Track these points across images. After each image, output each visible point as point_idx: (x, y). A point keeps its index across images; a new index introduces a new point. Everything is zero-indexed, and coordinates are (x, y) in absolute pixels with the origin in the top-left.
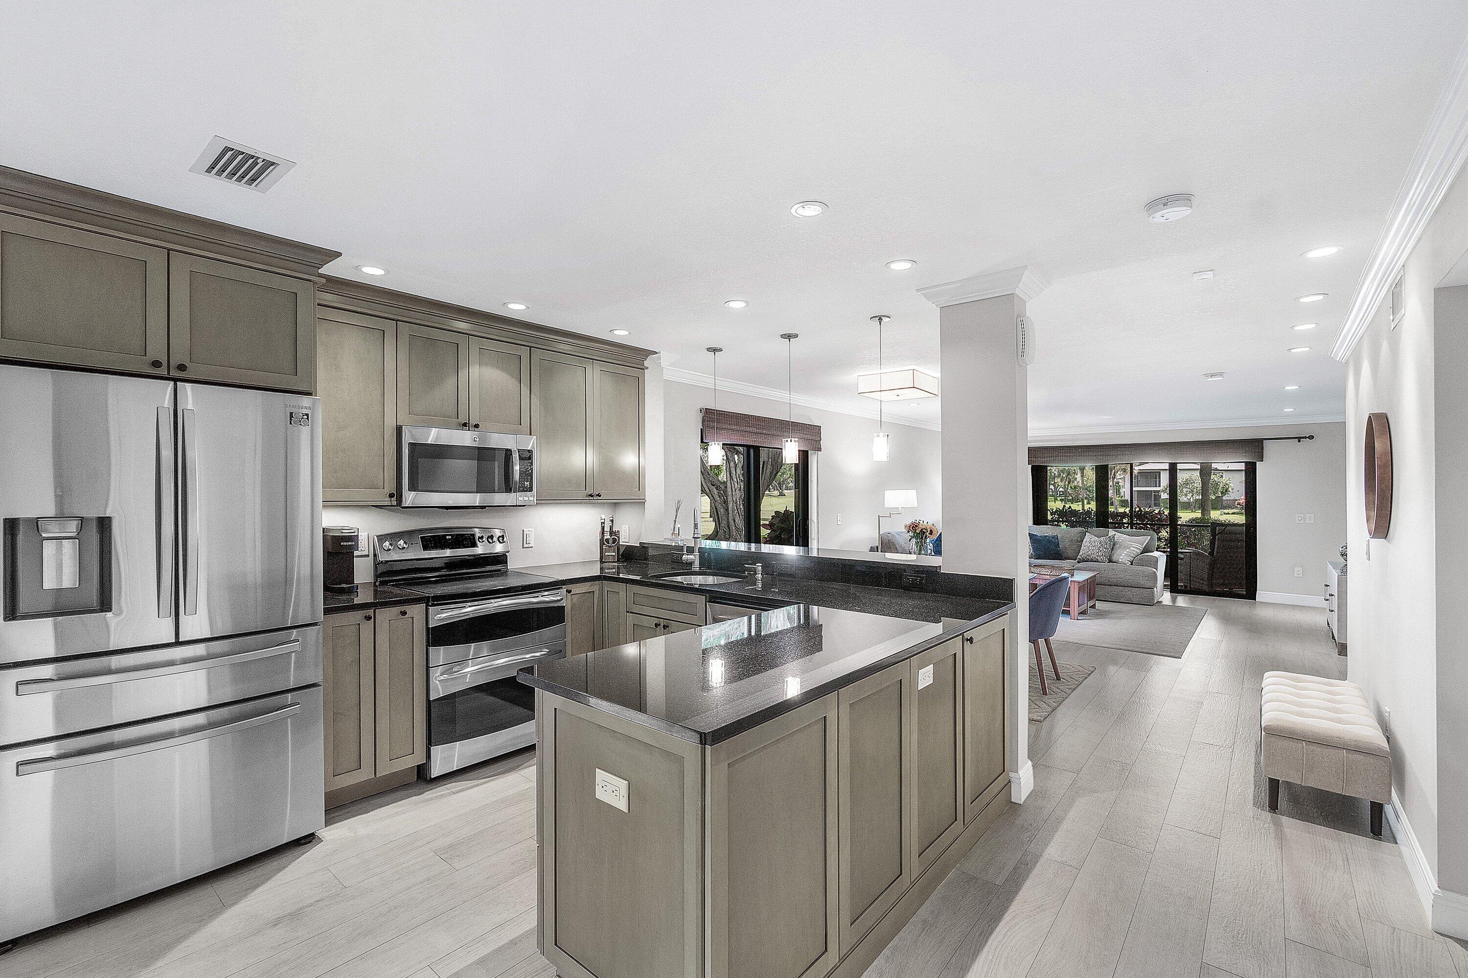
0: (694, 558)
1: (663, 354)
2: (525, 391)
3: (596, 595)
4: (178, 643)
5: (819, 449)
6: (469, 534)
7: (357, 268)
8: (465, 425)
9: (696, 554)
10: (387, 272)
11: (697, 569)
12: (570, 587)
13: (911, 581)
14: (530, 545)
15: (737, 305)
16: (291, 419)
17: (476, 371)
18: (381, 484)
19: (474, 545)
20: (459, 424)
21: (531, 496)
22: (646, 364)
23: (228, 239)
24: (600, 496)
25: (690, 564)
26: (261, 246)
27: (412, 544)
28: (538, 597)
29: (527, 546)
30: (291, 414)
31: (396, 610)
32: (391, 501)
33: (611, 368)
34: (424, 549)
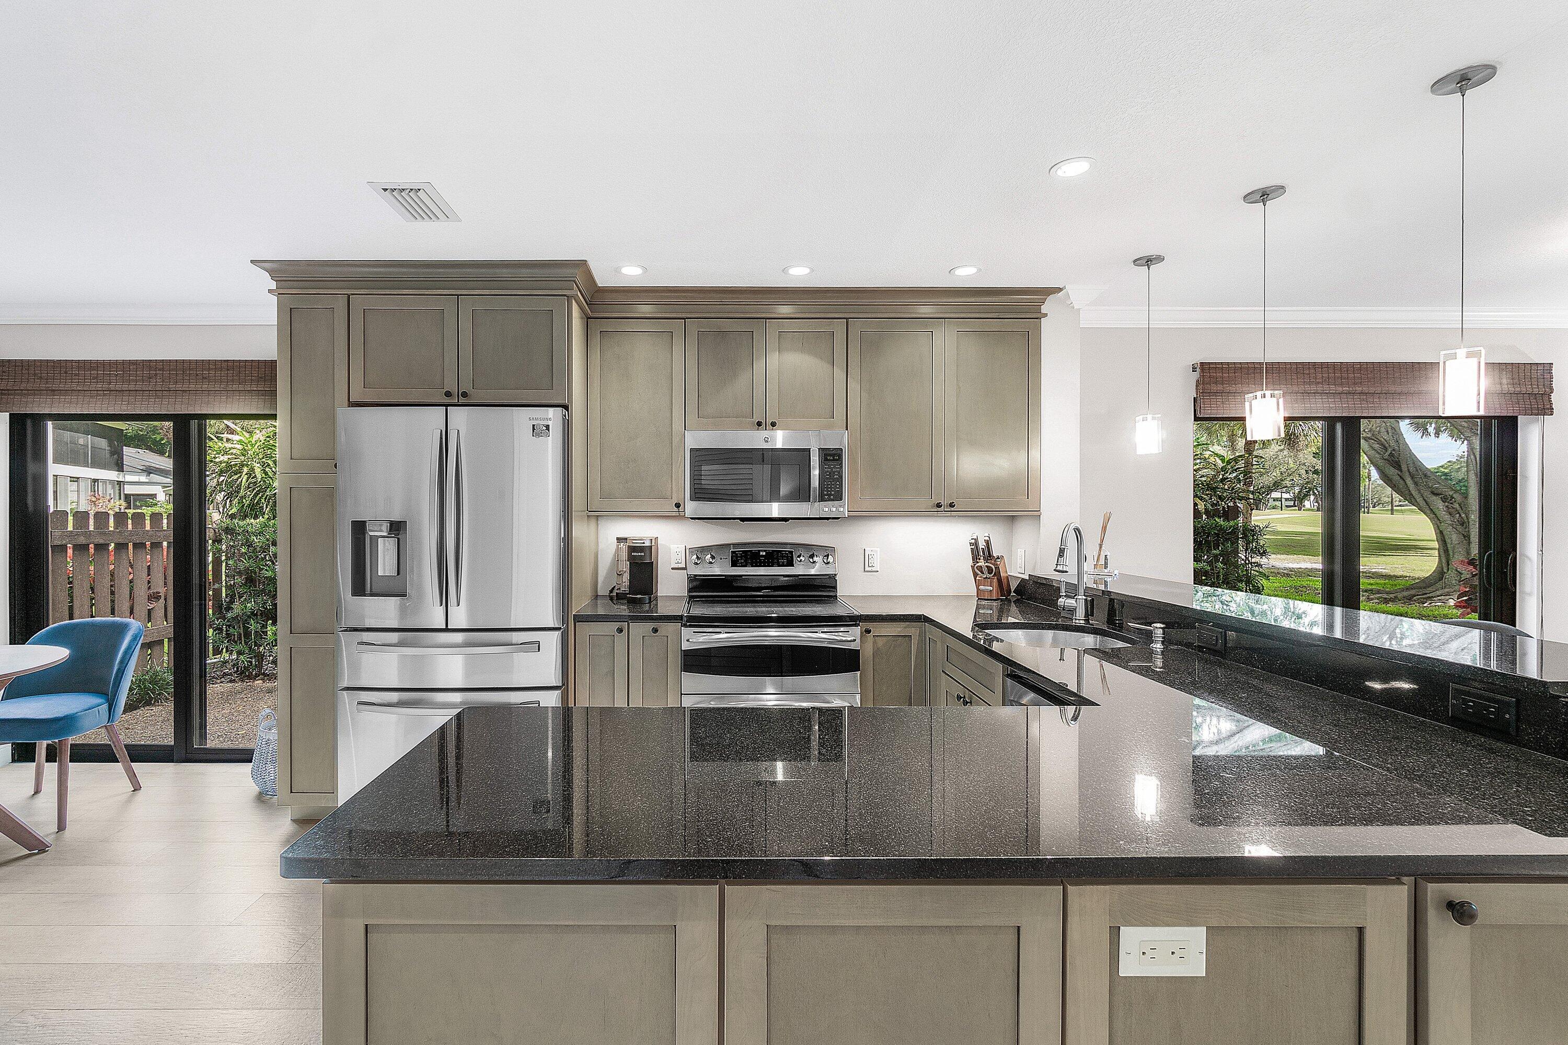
0: (1078, 604)
1: (1070, 289)
2: (839, 374)
3: (914, 642)
4: (447, 630)
5: (1547, 410)
6: (787, 551)
7: (617, 270)
8: (759, 424)
9: (1080, 597)
10: (645, 269)
11: (1081, 622)
12: (870, 625)
13: (1471, 707)
14: (874, 569)
15: (1073, 169)
16: (533, 431)
17: (774, 359)
18: (669, 493)
19: (790, 564)
20: (753, 423)
21: (840, 506)
22: (1044, 309)
23: (505, 272)
24: (954, 506)
25: (1072, 611)
26: (525, 272)
27: (721, 559)
28: (817, 632)
29: (870, 569)
30: (534, 425)
31: (650, 626)
32: (679, 512)
33: (977, 325)
34: (733, 566)
